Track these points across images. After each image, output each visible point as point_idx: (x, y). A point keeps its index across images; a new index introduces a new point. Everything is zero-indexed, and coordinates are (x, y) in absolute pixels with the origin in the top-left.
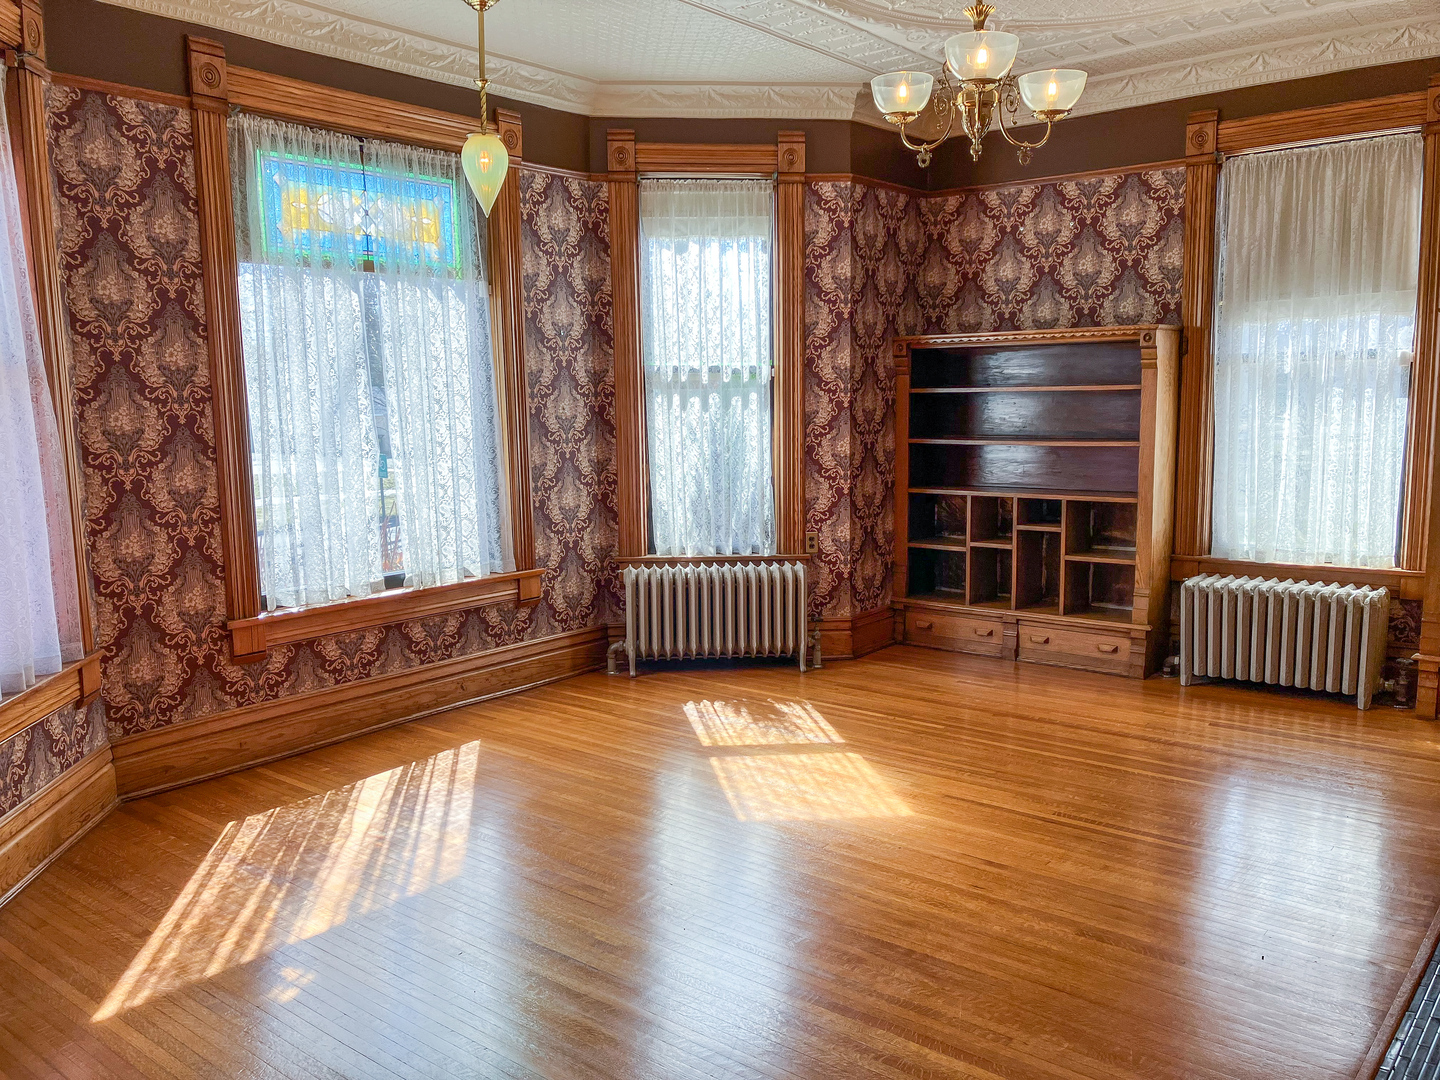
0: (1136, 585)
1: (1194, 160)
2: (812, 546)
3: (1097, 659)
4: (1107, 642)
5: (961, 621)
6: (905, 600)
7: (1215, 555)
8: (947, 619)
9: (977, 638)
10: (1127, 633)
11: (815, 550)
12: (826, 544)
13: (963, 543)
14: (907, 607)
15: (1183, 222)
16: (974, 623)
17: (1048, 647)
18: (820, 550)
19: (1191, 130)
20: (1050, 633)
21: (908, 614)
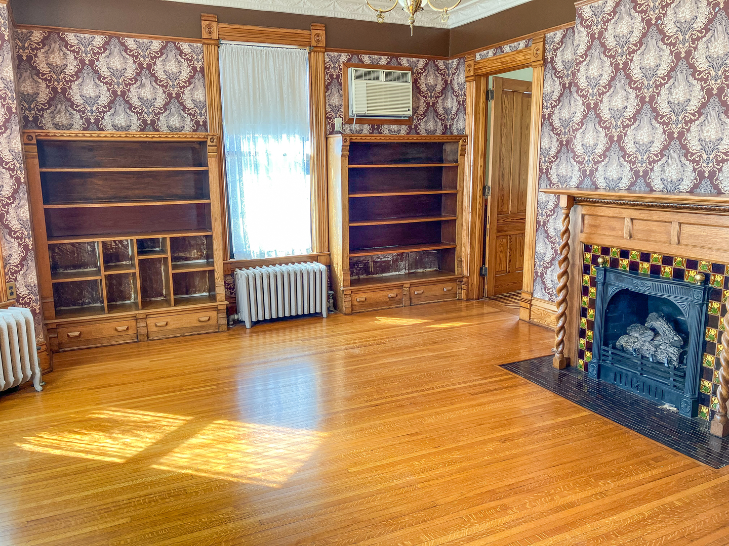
0: (216, 281)
1: (206, 42)
2: (12, 294)
3: (201, 327)
4: (204, 316)
5: (102, 326)
6: (56, 321)
7: (237, 258)
8: (93, 327)
9: (116, 334)
10: (216, 308)
11: (15, 296)
12: (21, 289)
13: (98, 272)
14: (58, 325)
15: (204, 76)
16: (113, 324)
17: (168, 327)
18: (18, 295)
19: (204, 24)
20: (169, 319)
21: (59, 330)
